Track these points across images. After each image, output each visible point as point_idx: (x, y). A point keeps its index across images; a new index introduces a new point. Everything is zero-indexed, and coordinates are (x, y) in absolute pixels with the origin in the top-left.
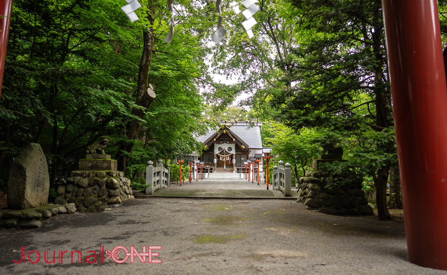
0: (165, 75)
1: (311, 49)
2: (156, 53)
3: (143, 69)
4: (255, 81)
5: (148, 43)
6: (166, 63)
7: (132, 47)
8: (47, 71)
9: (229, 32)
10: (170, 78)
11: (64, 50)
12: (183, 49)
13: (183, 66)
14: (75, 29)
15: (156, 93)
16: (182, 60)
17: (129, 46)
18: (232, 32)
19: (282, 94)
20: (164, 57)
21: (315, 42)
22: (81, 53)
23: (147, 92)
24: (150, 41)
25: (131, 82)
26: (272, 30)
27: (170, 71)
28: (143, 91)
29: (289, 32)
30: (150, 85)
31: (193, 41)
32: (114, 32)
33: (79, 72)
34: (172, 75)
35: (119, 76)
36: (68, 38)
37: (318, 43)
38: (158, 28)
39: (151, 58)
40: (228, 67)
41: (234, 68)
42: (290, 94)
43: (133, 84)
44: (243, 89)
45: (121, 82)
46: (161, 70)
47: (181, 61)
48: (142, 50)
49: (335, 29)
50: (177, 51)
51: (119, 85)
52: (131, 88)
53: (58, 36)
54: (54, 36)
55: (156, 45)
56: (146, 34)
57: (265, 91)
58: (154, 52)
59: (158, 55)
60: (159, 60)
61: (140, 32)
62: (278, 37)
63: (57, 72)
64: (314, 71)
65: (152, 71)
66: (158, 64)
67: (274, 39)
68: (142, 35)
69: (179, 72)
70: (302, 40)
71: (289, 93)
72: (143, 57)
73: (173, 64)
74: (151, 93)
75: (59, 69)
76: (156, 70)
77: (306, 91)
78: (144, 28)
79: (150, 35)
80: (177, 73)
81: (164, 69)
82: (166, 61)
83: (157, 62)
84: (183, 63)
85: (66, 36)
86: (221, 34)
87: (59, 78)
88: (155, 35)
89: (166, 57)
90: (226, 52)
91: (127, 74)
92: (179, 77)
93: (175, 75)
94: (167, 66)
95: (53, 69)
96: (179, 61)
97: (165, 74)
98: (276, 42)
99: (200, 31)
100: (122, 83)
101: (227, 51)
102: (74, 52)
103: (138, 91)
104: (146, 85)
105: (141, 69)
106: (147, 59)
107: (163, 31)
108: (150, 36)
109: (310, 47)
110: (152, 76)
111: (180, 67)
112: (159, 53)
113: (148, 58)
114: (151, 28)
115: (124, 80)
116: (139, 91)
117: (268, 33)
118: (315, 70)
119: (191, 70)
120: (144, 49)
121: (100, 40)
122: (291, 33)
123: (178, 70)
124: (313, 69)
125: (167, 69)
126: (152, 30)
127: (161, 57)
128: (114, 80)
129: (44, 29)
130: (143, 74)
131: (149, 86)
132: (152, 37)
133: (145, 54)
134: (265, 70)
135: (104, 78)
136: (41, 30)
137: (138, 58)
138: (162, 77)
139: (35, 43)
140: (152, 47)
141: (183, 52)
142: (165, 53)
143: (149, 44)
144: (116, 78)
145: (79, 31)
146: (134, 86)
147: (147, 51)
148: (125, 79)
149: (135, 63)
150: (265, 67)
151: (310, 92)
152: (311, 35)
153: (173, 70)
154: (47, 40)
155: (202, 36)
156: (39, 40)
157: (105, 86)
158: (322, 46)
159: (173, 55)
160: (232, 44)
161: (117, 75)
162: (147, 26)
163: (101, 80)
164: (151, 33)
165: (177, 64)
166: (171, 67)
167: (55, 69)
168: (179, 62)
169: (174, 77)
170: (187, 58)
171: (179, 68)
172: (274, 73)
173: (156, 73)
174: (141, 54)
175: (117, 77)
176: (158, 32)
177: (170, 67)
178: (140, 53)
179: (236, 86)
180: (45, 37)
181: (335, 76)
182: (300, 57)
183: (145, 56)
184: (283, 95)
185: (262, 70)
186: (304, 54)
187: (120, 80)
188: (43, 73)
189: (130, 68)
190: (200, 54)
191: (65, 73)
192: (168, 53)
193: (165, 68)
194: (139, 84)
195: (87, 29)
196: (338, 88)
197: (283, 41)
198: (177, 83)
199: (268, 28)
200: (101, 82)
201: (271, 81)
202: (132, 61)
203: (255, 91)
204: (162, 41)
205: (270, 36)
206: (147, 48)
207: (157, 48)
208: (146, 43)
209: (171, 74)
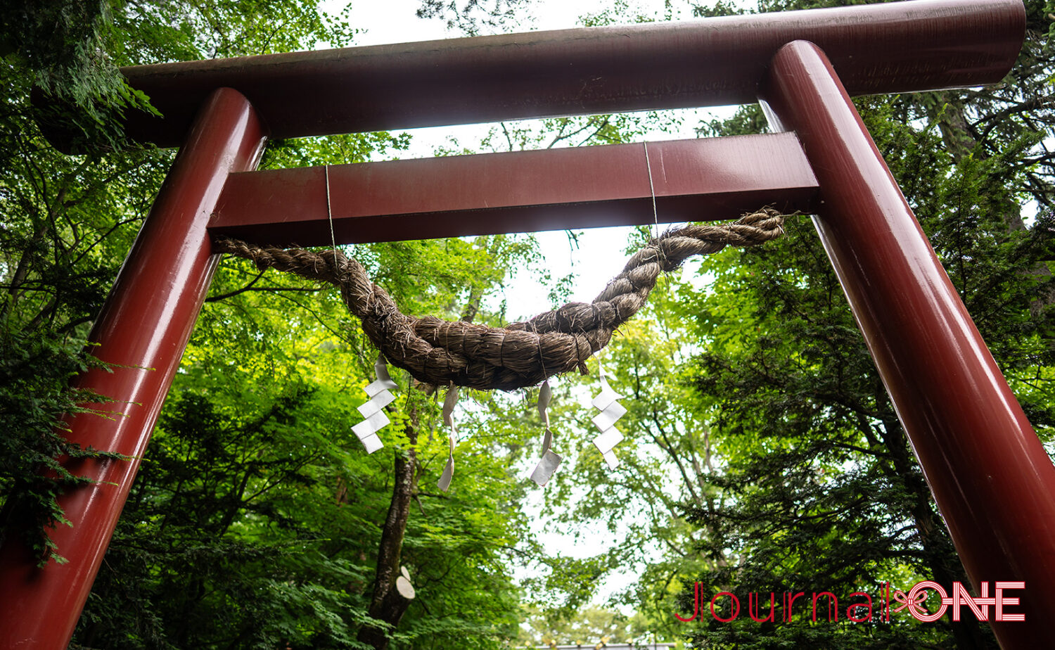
0: (437, 546)
1: (754, 473)
2: (419, 498)
3: (391, 534)
4: (640, 545)
5: (402, 480)
6: (440, 519)
7: (372, 488)
8: (189, 553)
9: (573, 444)
10: (448, 551)
11: (233, 506)
12: (476, 485)
13: (476, 523)
14: (261, 461)
15: (415, 586)
16: (475, 512)
17: (363, 489)
18: (579, 445)
19: (702, 580)
20: (437, 505)
21: (760, 458)
22: (265, 509)
23: (395, 586)
24: (408, 475)
25: (362, 565)
26: (664, 434)
27: (448, 537)
28: (387, 585)
29: (702, 435)
30: (403, 569)
31: (498, 469)
32: (338, 462)
33: (253, 552)
34: (451, 546)
35: (338, 551)
36: (245, 479)
37: (766, 460)
38: (427, 447)
39: (409, 510)
40: (576, 518)
41: (589, 519)
42: (723, 577)
43: (365, 568)
44: (614, 564)
45: (342, 566)
46: (428, 534)
47: (472, 513)
48: (390, 495)
49: (799, 429)
50: (465, 492)
51: (337, 572)
52: (362, 578)
53: (227, 476)
54: (220, 476)
55: (420, 482)
56: (400, 462)
57: (665, 567)
58: (414, 497)
59: (424, 501)
60: (426, 514)
61: (389, 457)
62: (678, 448)
63: (208, 554)
64: (768, 523)
65: (409, 538)
66: (423, 522)
67: (672, 452)
68: (393, 463)
69: (468, 538)
70: (731, 452)
71: (719, 577)
72: (391, 509)
73: (454, 520)
74: (405, 587)
75: (214, 548)
76: (418, 534)
77: (759, 569)
78: (397, 451)
79: (409, 464)
80: (462, 541)
81: (436, 533)
82: (441, 516)
83: (421, 516)
84: (477, 516)
85: (242, 474)
86: (550, 465)
87: (209, 568)
88: (420, 462)
89: (441, 506)
90: (570, 487)
91: (354, 547)
92: (468, 548)
93: (458, 544)
94: (442, 524)
95: (201, 549)
96: (468, 513)
97: (438, 544)
98: (676, 459)
99: (514, 447)
100: (344, 567)
101: (571, 483)
102: (251, 508)
103: (377, 582)
104: (394, 570)
105: (386, 536)
106: (401, 515)
107: (436, 454)
108: (408, 466)
109: (751, 471)
110: (409, 549)
111: (470, 526)
112: (426, 498)
113: (402, 510)
114: (412, 449)
115: (347, 561)
116: (378, 585)
117: (656, 440)
118: (770, 520)
119: (493, 530)
120: (395, 493)
121: (308, 481)
122: (706, 437)
123: (467, 533)
124: (765, 520)
125: (441, 532)
126: (413, 454)
127: (430, 506)
128: (327, 563)
129: (201, 466)
130: (390, 546)
131: (400, 571)
132: (412, 467)
133: (397, 504)
134: (659, 520)
135: (306, 559)
136: (196, 467)
137: (380, 512)
138: (430, 549)
139: (178, 495)
140: (411, 487)
141: (476, 494)
142: (440, 497)
143: (406, 482)
144: (332, 556)
145: (269, 465)
146: (366, 574)
147: (400, 497)
148: (349, 558)
149: (375, 523)
150: (659, 514)
151: (768, 573)
152: (750, 441)
153: (454, 533)
154: (205, 484)
155: (519, 456)
156: (188, 487)
157: (307, 576)
158: (778, 467)
159: (455, 501)
160: (580, 468)
161: (333, 550)
162: (403, 448)
163: (299, 563)
164: (410, 459)
165: (464, 520)
166: (451, 527)
167: (206, 549)
168: (466, 514)
169: (455, 549)
170: (486, 506)
171: (468, 529)
172: (681, 526)
173: (418, 542)
174: (389, 503)
175: (334, 555)
176: (425, 457)
177: (448, 527)
178: (386, 500)
179: (597, 562)
180: (202, 479)
181: (823, 529)
182: (732, 491)
183: (396, 507)
184: (705, 582)
185: (654, 521)
186: (739, 485)
187: (339, 561)
188: (179, 558)
189: (362, 534)
190: (513, 494)
191: (225, 555)
192: (445, 498)
193: (439, 529)
194: (381, 567)
195: (282, 461)
196: (834, 558)
197: (693, 455)
198: (464, 560)
199: (655, 431)
200: (299, 567)
201: (677, 544)
202: (368, 518)
203: (641, 568)
204: (432, 473)
205: (662, 446)
206: (401, 491)
207: (423, 488)
208: (399, 480)
209: (450, 542)
